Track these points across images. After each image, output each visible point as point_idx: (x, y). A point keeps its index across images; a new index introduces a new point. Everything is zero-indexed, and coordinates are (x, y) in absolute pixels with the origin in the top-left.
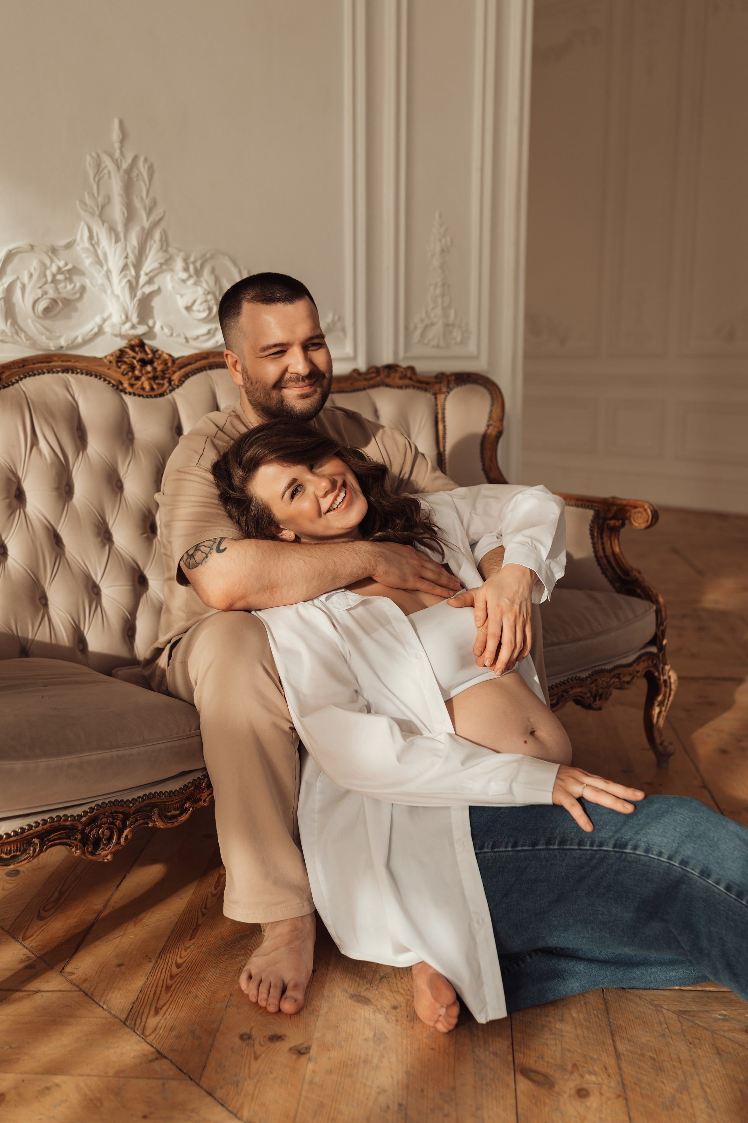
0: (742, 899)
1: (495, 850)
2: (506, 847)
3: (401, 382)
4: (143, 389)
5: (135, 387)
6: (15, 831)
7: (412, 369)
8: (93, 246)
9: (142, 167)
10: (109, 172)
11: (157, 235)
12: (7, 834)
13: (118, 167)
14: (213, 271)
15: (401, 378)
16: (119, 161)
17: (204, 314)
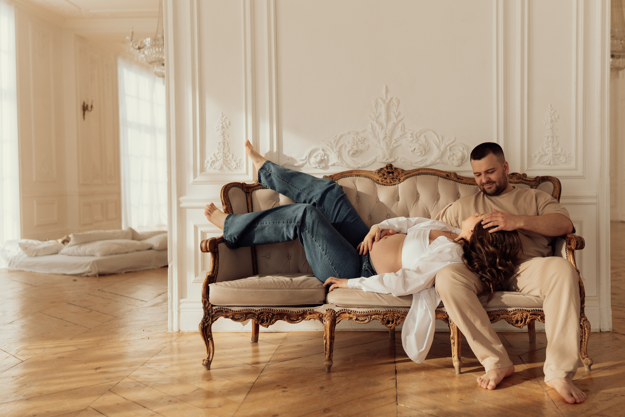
3: (517, 181)
4: (387, 183)
5: (383, 182)
7: (525, 175)
8: (373, 131)
9: (394, 101)
10: (381, 105)
11: (400, 125)
13: (384, 102)
14: (425, 137)
15: (517, 179)
16: (385, 100)
17: (420, 154)
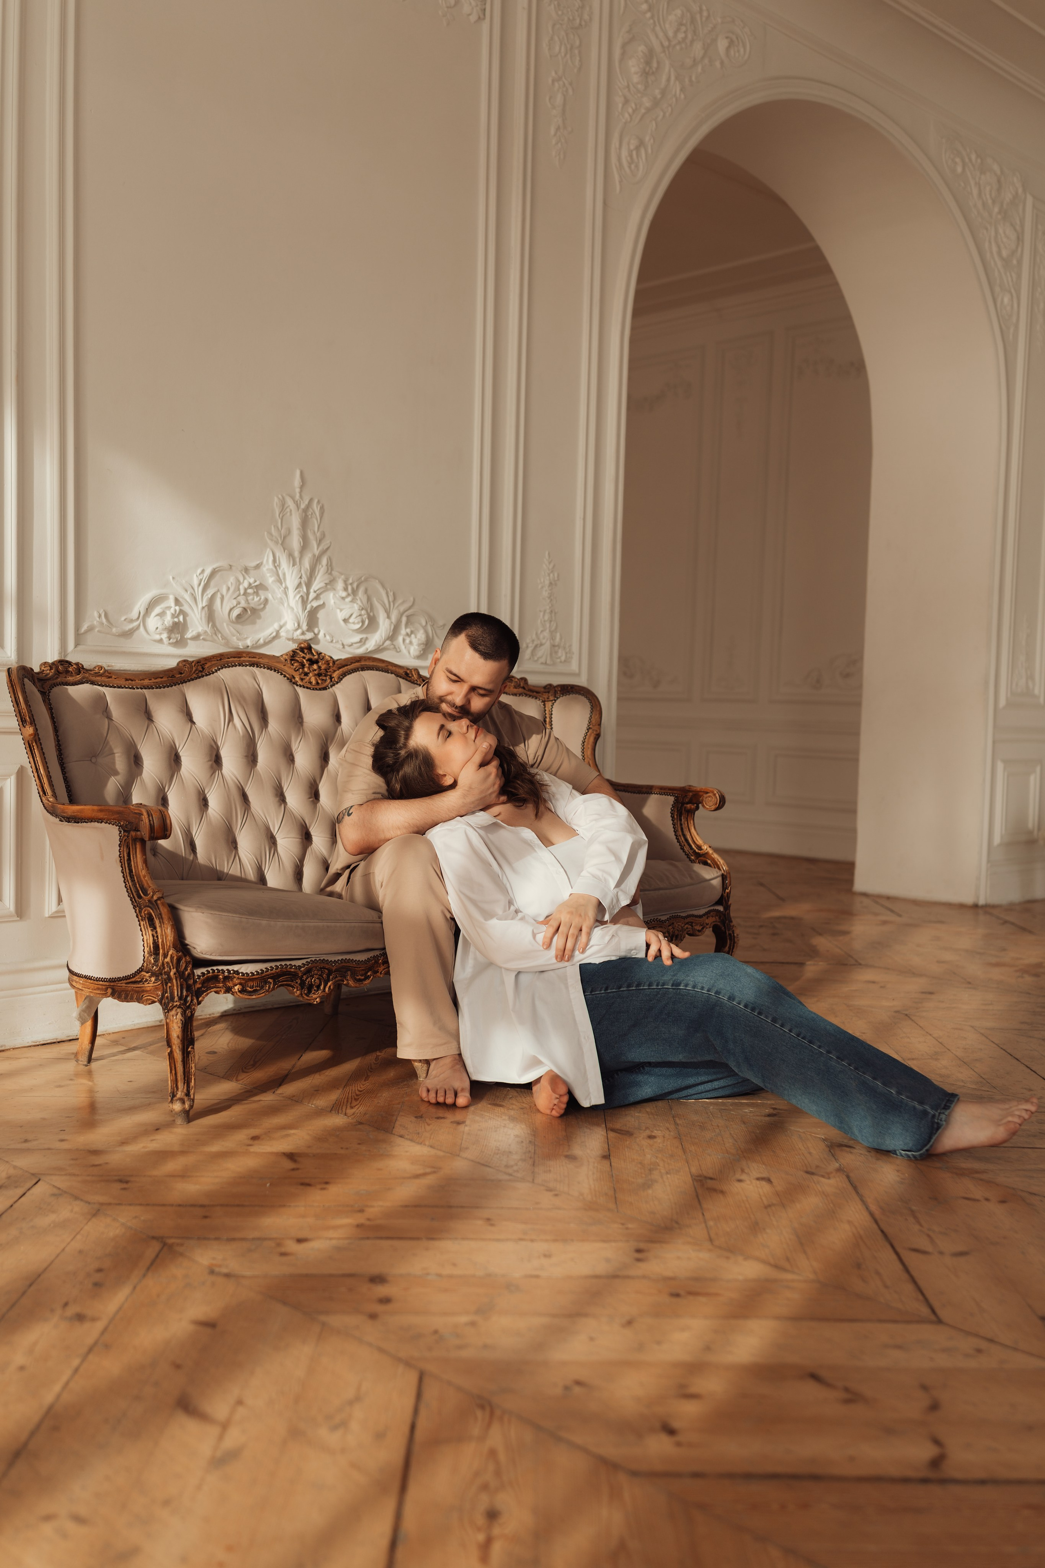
0: (754, 1012)
1: (593, 993)
2: (601, 991)
3: (515, 691)
4: (311, 683)
5: (304, 681)
6: (256, 972)
7: (524, 680)
8: (275, 567)
9: (316, 508)
10: (291, 511)
11: (324, 561)
12: (251, 973)
13: (298, 507)
14: (366, 591)
15: (515, 687)
16: (299, 502)
17: (358, 626)
